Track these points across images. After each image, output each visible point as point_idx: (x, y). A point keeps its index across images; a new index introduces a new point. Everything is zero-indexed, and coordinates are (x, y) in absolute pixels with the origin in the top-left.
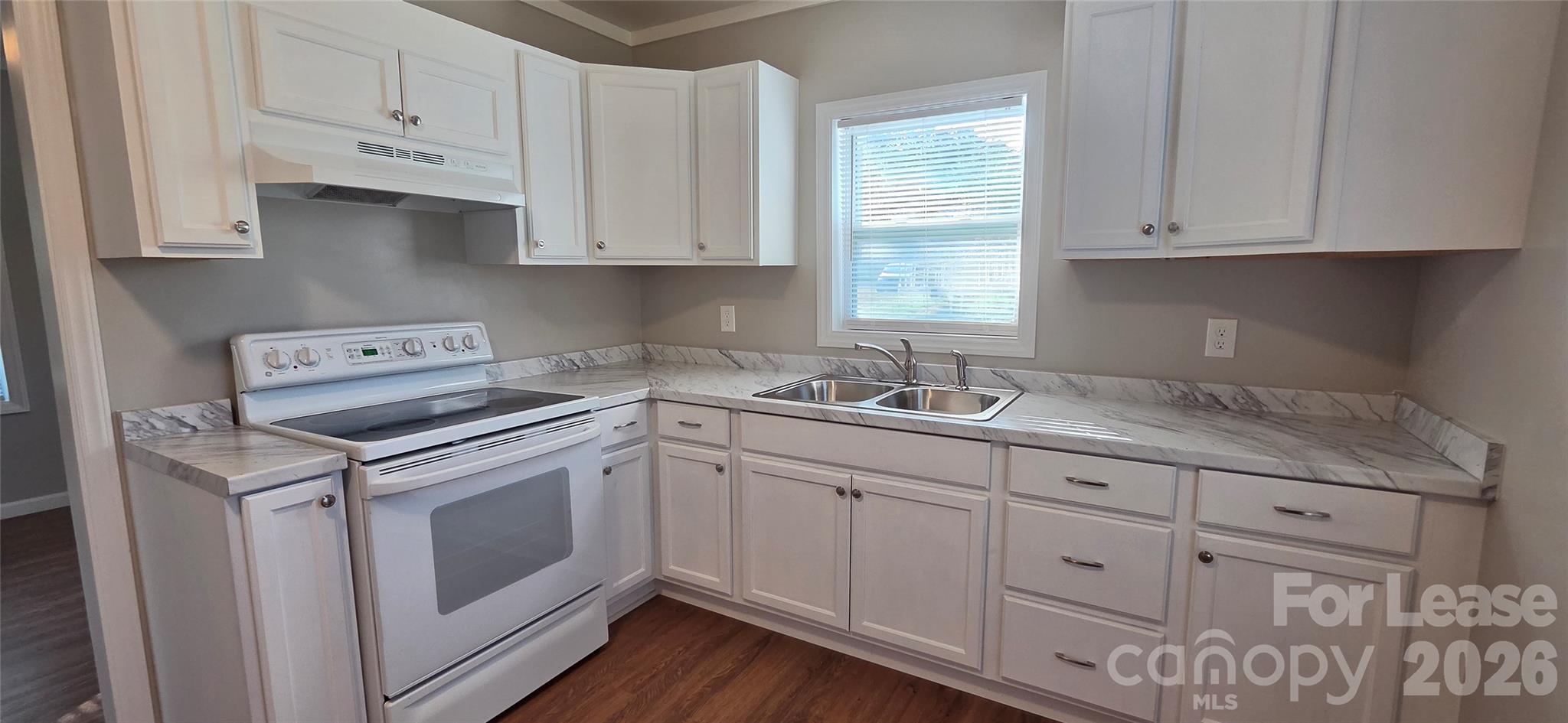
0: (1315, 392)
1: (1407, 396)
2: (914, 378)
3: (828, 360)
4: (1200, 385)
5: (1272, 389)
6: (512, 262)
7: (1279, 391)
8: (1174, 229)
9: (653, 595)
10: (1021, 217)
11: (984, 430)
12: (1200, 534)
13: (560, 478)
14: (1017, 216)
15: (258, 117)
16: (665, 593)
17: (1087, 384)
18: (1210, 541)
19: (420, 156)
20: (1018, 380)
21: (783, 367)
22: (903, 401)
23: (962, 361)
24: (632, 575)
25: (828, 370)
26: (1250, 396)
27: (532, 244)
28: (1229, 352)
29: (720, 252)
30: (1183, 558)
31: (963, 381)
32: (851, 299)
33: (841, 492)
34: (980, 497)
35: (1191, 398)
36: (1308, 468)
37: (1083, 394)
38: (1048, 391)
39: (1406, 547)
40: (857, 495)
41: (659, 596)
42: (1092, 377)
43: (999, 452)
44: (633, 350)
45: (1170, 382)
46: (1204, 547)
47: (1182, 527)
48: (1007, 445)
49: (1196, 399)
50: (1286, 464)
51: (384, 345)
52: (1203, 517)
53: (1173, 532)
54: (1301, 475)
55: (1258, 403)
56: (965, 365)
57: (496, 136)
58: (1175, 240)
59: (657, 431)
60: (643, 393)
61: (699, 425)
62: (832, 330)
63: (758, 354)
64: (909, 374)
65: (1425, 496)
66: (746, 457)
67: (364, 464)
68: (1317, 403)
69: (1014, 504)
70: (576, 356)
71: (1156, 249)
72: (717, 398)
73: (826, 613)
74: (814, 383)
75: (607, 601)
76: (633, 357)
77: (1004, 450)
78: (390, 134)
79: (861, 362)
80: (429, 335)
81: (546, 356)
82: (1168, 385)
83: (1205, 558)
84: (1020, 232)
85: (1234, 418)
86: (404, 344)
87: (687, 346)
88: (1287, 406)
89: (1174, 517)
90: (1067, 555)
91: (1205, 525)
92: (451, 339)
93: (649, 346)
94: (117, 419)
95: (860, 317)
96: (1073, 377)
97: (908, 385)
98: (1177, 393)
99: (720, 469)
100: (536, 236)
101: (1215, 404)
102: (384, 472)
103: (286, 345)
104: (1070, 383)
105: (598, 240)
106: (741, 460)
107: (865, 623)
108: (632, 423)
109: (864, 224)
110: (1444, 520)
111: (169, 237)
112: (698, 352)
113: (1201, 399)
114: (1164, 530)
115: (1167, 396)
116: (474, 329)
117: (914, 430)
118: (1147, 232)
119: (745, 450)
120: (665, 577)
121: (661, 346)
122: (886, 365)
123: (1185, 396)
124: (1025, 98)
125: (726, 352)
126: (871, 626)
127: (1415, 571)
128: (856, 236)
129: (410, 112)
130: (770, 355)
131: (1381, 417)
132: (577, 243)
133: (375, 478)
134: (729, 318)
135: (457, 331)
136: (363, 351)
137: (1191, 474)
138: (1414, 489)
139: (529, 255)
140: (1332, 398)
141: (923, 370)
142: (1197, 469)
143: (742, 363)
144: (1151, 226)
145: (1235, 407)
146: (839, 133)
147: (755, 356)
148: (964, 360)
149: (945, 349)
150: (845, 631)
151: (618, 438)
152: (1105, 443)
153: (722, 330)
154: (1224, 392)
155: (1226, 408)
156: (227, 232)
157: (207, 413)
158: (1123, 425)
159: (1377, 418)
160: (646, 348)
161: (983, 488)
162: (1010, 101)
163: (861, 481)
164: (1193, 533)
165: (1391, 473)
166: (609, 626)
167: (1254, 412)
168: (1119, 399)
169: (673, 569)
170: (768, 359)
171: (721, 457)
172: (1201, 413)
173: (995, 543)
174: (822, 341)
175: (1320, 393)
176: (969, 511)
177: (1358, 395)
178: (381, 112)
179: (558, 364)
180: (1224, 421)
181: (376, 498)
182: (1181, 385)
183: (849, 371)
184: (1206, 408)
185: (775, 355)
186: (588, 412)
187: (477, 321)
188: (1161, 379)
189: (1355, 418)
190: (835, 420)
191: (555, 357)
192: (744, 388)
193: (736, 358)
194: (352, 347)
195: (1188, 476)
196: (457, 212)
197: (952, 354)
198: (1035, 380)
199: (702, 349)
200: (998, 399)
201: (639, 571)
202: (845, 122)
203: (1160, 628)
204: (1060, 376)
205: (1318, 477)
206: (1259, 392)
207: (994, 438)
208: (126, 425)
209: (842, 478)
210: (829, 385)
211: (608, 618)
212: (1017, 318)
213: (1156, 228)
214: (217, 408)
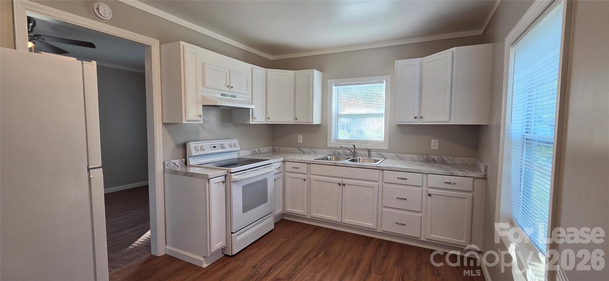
0: (457, 158)
1: (477, 158)
2: (356, 155)
3: (331, 151)
4: (430, 156)
5: (447, 157)
6: (248, 123)
7: (449, 157)
8: (421, 118)
9: (282, 218)
10: (384, 112)
11: (377, 167)
12: (428, 189)
13: (265, 181)
14: (383, 111)
15: (204, 89)
16: (285, 218)
17: (402, 157)
18: (431, 191)
19: (232, 96)
20: (384, 156)
21: (317, 153)
22: (353, 161)
23: (369, 151)
24: (279, 211)
25: (331, 153)
26: (443, 159)
27: (253, 118)
28: (437, 148)
29: (302, 120)
30: (425, 195)
31: (369, 156)
32: (337, 134)
33: (340, 184)
34: (377, 184)
35: (428, 159)
36: (450, 172)
37: (401, 159)
38: (392, 158)
39: (471, 190)
40: (344, 185)
41: (283, 219)
42: (404, 154)
43: (381, 172)
44: (270, 148)
45: (423, 156)
46: (429, 192)
47: (424, 188)
48: (383, 170)
49: (429, 160)
50: (446, 172)
51: (217, 145)
52: (429, 186)
53: (422, 190)
54: (449, 174)
55: (444, 161)
56: (370, 151)
57: (247, 90)
58: (422, 120)
59: (285, 170)
60: (282, 159)
61: (299, 168)
62: (332, 142)
63: (310, 149)
64: (354, 154)
65: (474, 178)
66: (312, 176)
67: (231, 173)
68: (458, 160)
69: (385, 185)
70: (256, 150)
71: (418, 122)
72: (304, 160)
73: (334, 218)
74: (328, 157)
75: (274, 217)
76: (270, 150)
77: (382, 171)
78: (226, 91)
79: (340, 151)
80: (226, 143)
81: (250, 149)
82: (422, 156)
83: (430, 195)
84: (384, 116)
85: (438, 164)
86: (221, 145)
87: (287, 147)
88: (451, 161)
89: (423, 186)
90: (398, 197)
91: (429, 187)
92: (231, 144)
93: (274, 147)
94: (164, 163)
95: (339, 138)
96: (399, 155)
97: (354, 157)
98: (425, 158)
99: (305, 180)
100: (255, 116)
101: (434, 161)
102: (235, 175)
103: (199, 144)
104: (398, 156)
105: (268, 117)
106: (311, 177)
107: (346, 220)
108: (280, 168)
109: (341, 113)
110: (478, 182)
111: (189, 118)
112: (291, 149)
113: (431, 160)
114: (420, 189)
115: (422, 159)
116: (235, 141)
117: (359, 167)
118: (415, 118)
119: (312, 174)
120: (286, 212)
121: (279, 147)
122: (348, 152)
123: (427, 159)
124: (385, 81)
125: (299, 149)
126: (347, 221)
127: (473, 195)
128: (339, 116)
129: (231, 86)
130: (313, 149)
131: (472, 163)
132: (263, 118)
133: (234, 177)
134: (300, 139)
135: (232, 142)
136: (213, 147)
137: (426, 175)
138: (472, 176)
139: (252, 121)
140: (461, 159)
141: (358, 153)
142: (427, 174)
143: (305, 152)
144: (416, 117)
145: (439, 162)
146: (334, 88)
147: (308, 150)
148: (370, 150)
149: (365, 147)
150: (340, 223)
151: (276, 171)
152: (406, 169)
153: (298, 142)
154: (436, 158)
155: (437, 162)
156: (198, 117)
157: (180, 162)
158: (411, 165)
159: (471, 164)
160: (274, 148)
161: (377, 182)
162: (381, 82)
163: (345, 181)
164: (427, 190)
165: (467, 173)
166: (275, 224)
167: (443, 163)
168: (410, 160)
169: (289, 209)
170: (313, 151)
171: (304, 176)
172: (431, 163)
173: (380, 196)
174: (329, 145)
175: (458, 158)
176: (373, 187)
177: (467, 158)
178: (225, 86)
179: (252, 152)
180: (436, 165)
181: (234, 181)
182: (425, 156)
183: (337, 154)
184: (432, 162)
185: (315, 149)
186: (271, 164)
187: (236, 139)
188: (421, 155)
189: (467, 164)
190: (338, 165)
191: (251, 150)
192: (310, 158)
193: (303, 150)
194: (211, 146)
195: (425, 176)
196: (231, 109)
197: (367, 149)
198: (389, 156)
199: (292, 148)
200: (379, 160)
201: (280, 210)
202: (336, 85)
203: (420, 214)
204: (395, 155)
205: (453, 175)
206: (444, 157)
207: (380, 168)
208: (166, 164)
209: (340, 180)
210: (332, 158)
211: (274, 222)
212: (384, 139)
213: (417, 117)
214: (182, 161)
